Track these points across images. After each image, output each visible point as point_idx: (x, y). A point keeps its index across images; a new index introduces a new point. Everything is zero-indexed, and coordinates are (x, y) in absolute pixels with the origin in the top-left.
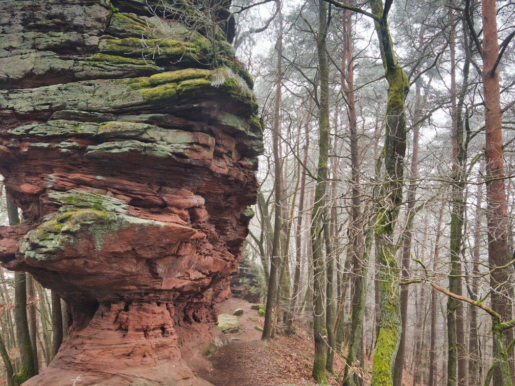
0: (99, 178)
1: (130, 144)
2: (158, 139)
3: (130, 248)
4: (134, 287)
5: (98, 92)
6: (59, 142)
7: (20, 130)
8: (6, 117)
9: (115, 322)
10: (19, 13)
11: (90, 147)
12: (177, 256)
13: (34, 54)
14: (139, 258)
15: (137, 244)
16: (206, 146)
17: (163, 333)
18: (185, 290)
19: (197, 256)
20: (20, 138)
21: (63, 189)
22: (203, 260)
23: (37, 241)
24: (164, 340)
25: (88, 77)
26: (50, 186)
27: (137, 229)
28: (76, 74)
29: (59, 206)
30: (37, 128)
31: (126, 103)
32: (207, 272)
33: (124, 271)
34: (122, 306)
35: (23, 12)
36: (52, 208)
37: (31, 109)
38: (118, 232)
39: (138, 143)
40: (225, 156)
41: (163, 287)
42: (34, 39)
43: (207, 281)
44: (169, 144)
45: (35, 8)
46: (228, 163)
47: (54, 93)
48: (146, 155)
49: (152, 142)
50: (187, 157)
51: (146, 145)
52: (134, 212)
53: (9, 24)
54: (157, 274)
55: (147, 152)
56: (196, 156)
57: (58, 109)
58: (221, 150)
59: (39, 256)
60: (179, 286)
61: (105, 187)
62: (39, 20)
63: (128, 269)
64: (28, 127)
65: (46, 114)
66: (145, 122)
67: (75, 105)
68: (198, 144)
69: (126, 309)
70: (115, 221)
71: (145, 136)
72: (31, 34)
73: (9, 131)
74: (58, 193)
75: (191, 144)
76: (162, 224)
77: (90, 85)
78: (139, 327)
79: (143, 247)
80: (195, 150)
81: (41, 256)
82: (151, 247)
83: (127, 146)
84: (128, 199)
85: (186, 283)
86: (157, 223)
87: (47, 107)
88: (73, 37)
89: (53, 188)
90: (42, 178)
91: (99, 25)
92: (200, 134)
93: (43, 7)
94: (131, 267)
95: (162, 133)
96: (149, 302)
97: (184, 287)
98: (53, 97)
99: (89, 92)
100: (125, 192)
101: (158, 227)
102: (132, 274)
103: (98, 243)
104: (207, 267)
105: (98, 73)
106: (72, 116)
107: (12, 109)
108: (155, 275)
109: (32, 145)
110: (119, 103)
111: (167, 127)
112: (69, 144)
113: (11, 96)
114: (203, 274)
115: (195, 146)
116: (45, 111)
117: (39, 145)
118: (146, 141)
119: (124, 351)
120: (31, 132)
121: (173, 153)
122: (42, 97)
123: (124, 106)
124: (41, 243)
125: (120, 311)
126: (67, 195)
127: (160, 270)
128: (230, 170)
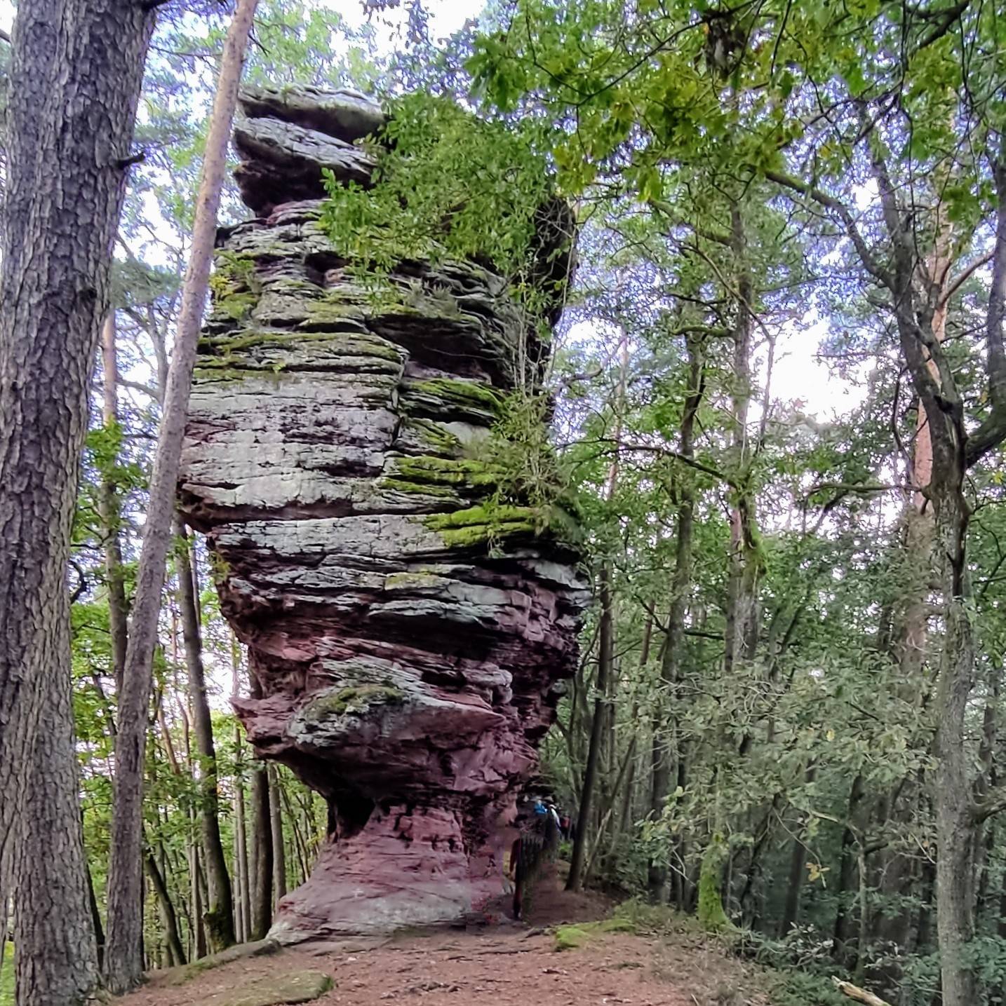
0: (384, 644)
1: (428, 605)
2: (461, 597)
3: (423, 736)
4: (421, 786)
5: (384, 533)
6: (335, 596)
7: (283, 577)
8: (264, 558)
9: (396, 829)
10: (278, 415)
11: (374, 605)
12: (476, 748)
13: (299, 474)
14: (432, 749)
15: (432, 732)
16: (521, 608)
17: (451, 848)
18: (477, 794)
19: (495, 749)
20: (283, 588)
21: (339, 658)
22: (501, 755)
23: (316, 723)
24: (453, 856)
25: (370, 511)
26: (323, 654)
27: (434, 713)
28: (355, 506)
29: (335, 680)
30: (305, 576)
31: (421, 549)
32: (504, 772)
33: (413, 765)
34: (403, 809)
35: (283, 414)
36: (328, 681)
37: (298, 550)
38: (410, 716)
39: (437, 603)
40: (541, 618)
41: (456, 788)
42: (299, 453)
43: (503, 786)
44: (475, 605)
45: (299, 409)
46: (545, 626)
47: (325, 530)
48: (447, 619)
49: (455, 602)
50: (497, 623)
51: (448, 606)
52: (429, 691)
53: (264, 429)
54: (451, 770)
55: (449, 615)
56: (507, 620)
57: (332, 552)
58: (538, 611)
59: (317, 742)
60: (471, 788)
61: (391, 656)
62: (304, 426)
63: (418, 762)
64: (294, 574)
65: (318, 557)
66: (446, 576)
67: (355, 549)
68: (511, 605)
69: (409, 813)
70: (408, 702)
71: (445, 595)
72: (294, 447)
73: (268, 578)
74: (335, 662)
75: (502, 606)
76: (464, 708)
77: (374, 521)
78: (427, 835)
79: (438, 736)
80: (507, 614)
81: (321, 741)
82: (448, 736)
83: (424, 607)
84: (419, 673)
85: (481, 785)
86: (459, 706)
87: (318, 549)
88: (352, 454)
89: (328, 657)
90: (313, 642)
91: (384, 436)
92: (515, 592)
93: (309, 409)
94: (421, 760)
95: (466, 591)
96: (436, 807)
97: (477, 790)
98: (326, 535)
99: (373, 532)
100: (416, 663)
101: (459, 711)
102: (421, 768)
103: (385, 727)
104: (505, 766)
105: (385, 506)
106: (351, 563)
107: (272, 548)
108: (448, 772)
109: (300, 598)
110: (412, 548)
111: (473, 581)
112: (349, 601)
113: (269, 530)
114: (500, 774)
115: (507, 608)
116: (316, 553)
117: (309, 598)
118: (447, 601)
119: (410, 863)
120: (297, 582)
121: (480, 618)
122: (311, 534)
123: (418, 553)
124: (321, 726)
125: (401, 815)
126: (346, 667)
127: (455, 766)
128: (546, 636)
